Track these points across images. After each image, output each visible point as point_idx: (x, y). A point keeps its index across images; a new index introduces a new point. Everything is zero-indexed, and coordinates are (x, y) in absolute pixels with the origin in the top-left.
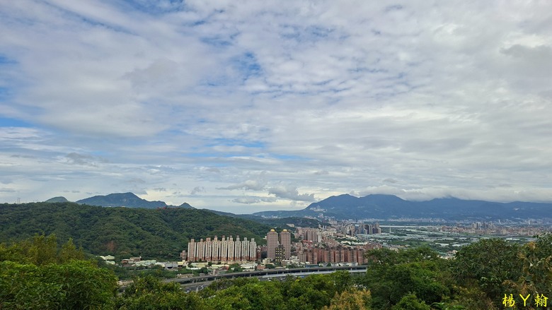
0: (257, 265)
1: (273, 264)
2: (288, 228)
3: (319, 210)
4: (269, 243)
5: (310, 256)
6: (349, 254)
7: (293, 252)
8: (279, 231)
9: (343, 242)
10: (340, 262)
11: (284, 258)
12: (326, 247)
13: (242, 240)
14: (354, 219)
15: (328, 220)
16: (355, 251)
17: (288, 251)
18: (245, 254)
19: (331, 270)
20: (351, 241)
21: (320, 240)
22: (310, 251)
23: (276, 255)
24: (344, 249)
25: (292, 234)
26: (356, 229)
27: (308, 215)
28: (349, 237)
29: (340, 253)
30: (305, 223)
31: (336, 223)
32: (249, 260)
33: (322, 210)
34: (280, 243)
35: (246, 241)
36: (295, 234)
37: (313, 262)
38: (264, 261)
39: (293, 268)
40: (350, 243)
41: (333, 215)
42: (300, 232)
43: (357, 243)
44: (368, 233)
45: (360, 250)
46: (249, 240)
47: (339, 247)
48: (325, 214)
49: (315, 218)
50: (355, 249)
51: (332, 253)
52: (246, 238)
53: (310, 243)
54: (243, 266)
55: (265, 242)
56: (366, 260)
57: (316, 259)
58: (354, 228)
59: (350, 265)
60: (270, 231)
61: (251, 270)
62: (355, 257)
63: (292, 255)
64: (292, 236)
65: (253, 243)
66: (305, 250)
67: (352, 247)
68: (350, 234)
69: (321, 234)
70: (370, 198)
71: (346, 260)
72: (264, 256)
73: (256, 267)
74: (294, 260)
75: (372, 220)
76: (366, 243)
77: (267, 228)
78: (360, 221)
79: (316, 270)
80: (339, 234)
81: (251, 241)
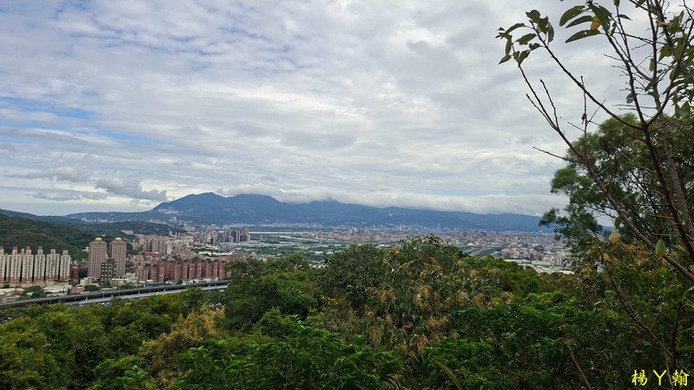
0: (70, 287)
1: (97, 284)
2: (123, 235)
3: (170, 212)
4: (92, 256)
5: (153, 272)
6: (208, 267)
7: (130, 268)
8: (108, 239)
9: (201, 253)
10: (195, 277)
11: (114, 276)
12: (178, 260)
13: (47, 252)
14: (217, 224)
15: (182, 226)
16: (216, 264)
17: (121, 265)
18: (52, 272)
19: (183, 288)
20: (212, 251)
21: (169, 251)
22: (155, 266)
23: (103, 273)
24: (202, 261)
25: (128, 245)
26: (220, 236)
27: (155, 218)
28: (210, 246)
29: (196, 267)
30: (150, 229)
31: (193, 228)
32: (58, 280)
33: (175, 212)
34: (109, 255)
35: (53, 254)
36: (135, 245)
37: (158, 280)
38: (83, 282)
39: (128, 289)
40: (210, 254)
41: (190, 218)
42: (142, 241)
43: (219, 254)
44: (235, 241)
45: (223, 262)
46: (60, 252)
47: (196, 260)
48: (178, 218)
49: (164, 223)
50: (216, 261)
51: (185, 267)
52: (53, 251)
53: (155, 256)
54: (47, 289)
55: (86, 255)
56: (229, 274)
57: (162, 275)
58: (217, 235)
59: (208, 280)
60: (94, 239)
61: (60, 294)
62: (215, 270)
63: (127, 271)
64: (129, 247)
65: (66, 257)
66: (147, 265)
67: (212, 259)
68: (211, 243)
69: (171, 244)
70: (241, 198)
71: (203, 275)
72: (83, 274)
73: (69, 290)
74: (130, 278)
75: (241, 225)
76: (231, 253)
77: (89, 236)
78: (226, 227)
79: (161, 290)
80: (197, 243)
81: (61, 254)
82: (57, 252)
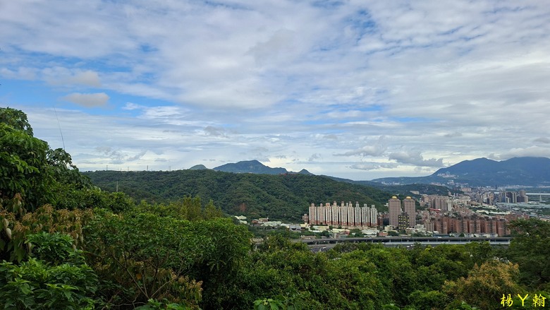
0: (378, 231)
1: (396, 231)
2: (412, 195)
3: (448, 176)
4: (391, 210)
5: (438, 225)
6: (486, 225)
7: (419, 220)
8: (401, 198)
9: (478, 211)
10: (475, 232)
11: (408, 226)
12: (458, 216)
13: (361, 206)
14: (492, 186)
15: (459, 187)
16: (494, 222)
17: (412, 219)
18: (366, 220)
19: (465, 240)
20: (489, 210)
21: (450, 208)
22: (439, 220)
23: (400, 223)
24: (481, 218)
25: (416, 202)
26: (496, 197)
27: (436, 181)
28: (486, 205)
29: (475, 223)
30: (432, 190)
31: (470, 190)
32: (370, 226)
33: (452, 176)
34: (403, 210)
35: (365, 208)
36: (421, 203)
37: (442, 231)
38: (387, 228)
39: (419, 238)
40: (487, 212)
41: (466, 181)
42: (427, 200)
43: (496, 213)
44: (511, 202)
45: (501, 220)
46: (369, 206)
47: (474, 217)
48: (455, 181)
49: (444, 185)
50: (493, 219)
51: (466, 222)
52: (365, 205)
53: (438, 212)
54: (364, 231)
55: (387, 209)
56: (509, 232)
57: (446, 228)
58: (492, 196)
59: (488, 236)
60: (391, 198)
61: (373, 236)
62: (494, 228)
63: (417, 223)
64: (417, 204)
65: (374, 210)
66: (433, 219)
67: (490, 217)
68: (488, 202)
69: (451, 203)
70: (514, 161)
71: (483, 231)
72: (386, 223)
73: (378, 234)
74: (420, 229)
75: (516, 187)
76: (508, 213)
77: (388, 195)
78: (501, 188)
79: (446, 240)
80: (474, 203)
81: (371, 208)
82: (368, 206)
